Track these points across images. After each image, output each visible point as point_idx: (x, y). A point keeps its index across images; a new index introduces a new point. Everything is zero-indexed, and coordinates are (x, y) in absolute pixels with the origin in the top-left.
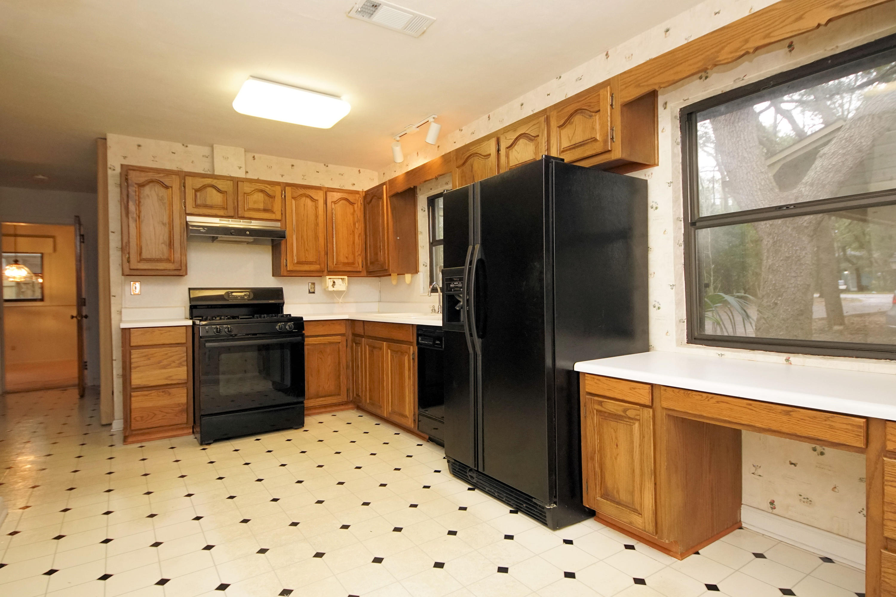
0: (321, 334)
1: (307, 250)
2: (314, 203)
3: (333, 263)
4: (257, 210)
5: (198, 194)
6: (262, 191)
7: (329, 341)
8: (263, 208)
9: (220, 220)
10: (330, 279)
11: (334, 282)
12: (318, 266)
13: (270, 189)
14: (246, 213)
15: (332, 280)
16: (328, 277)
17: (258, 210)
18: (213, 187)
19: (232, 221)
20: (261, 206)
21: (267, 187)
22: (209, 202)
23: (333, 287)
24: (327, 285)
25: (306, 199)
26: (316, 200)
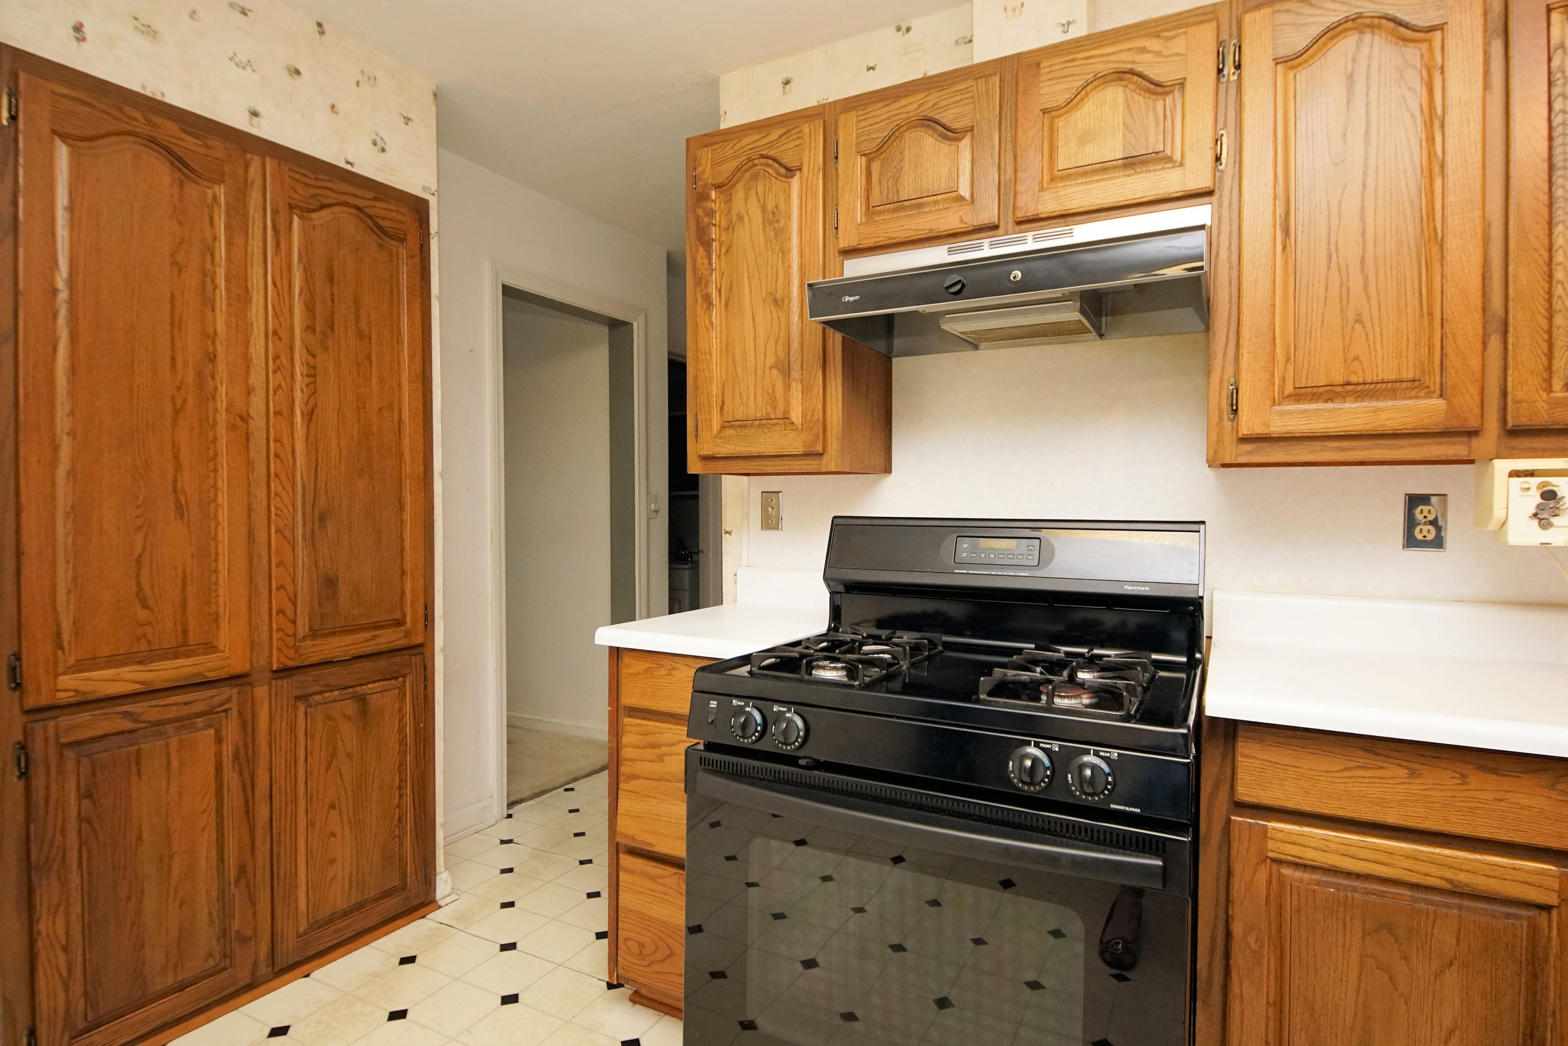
0: (1391, 818)
1: (1359, 320)
2: (1413, 53)
3: (1549, 381)
4: (1094, 172)
5: (876, 167)
6: (1122, 75)
7: (1449, 874)
8: (1120, 155)
9: (950, 251)
10: (1515, 474)
11: (1549, 495)
12: (1436, 404)
13: (1159, 54)
14: (1047, 196)
15: (1534, 481)
16: (1502, 466)
17: (1104, 169)
18: (929, 122)
19: (992, 245)
20: (1114, 150)
21: (1143, 50)
22: (908, 190)
23: (1545, 524)
24: (1498, 513)
25: (1360, 42)
26: (1432, 29)
